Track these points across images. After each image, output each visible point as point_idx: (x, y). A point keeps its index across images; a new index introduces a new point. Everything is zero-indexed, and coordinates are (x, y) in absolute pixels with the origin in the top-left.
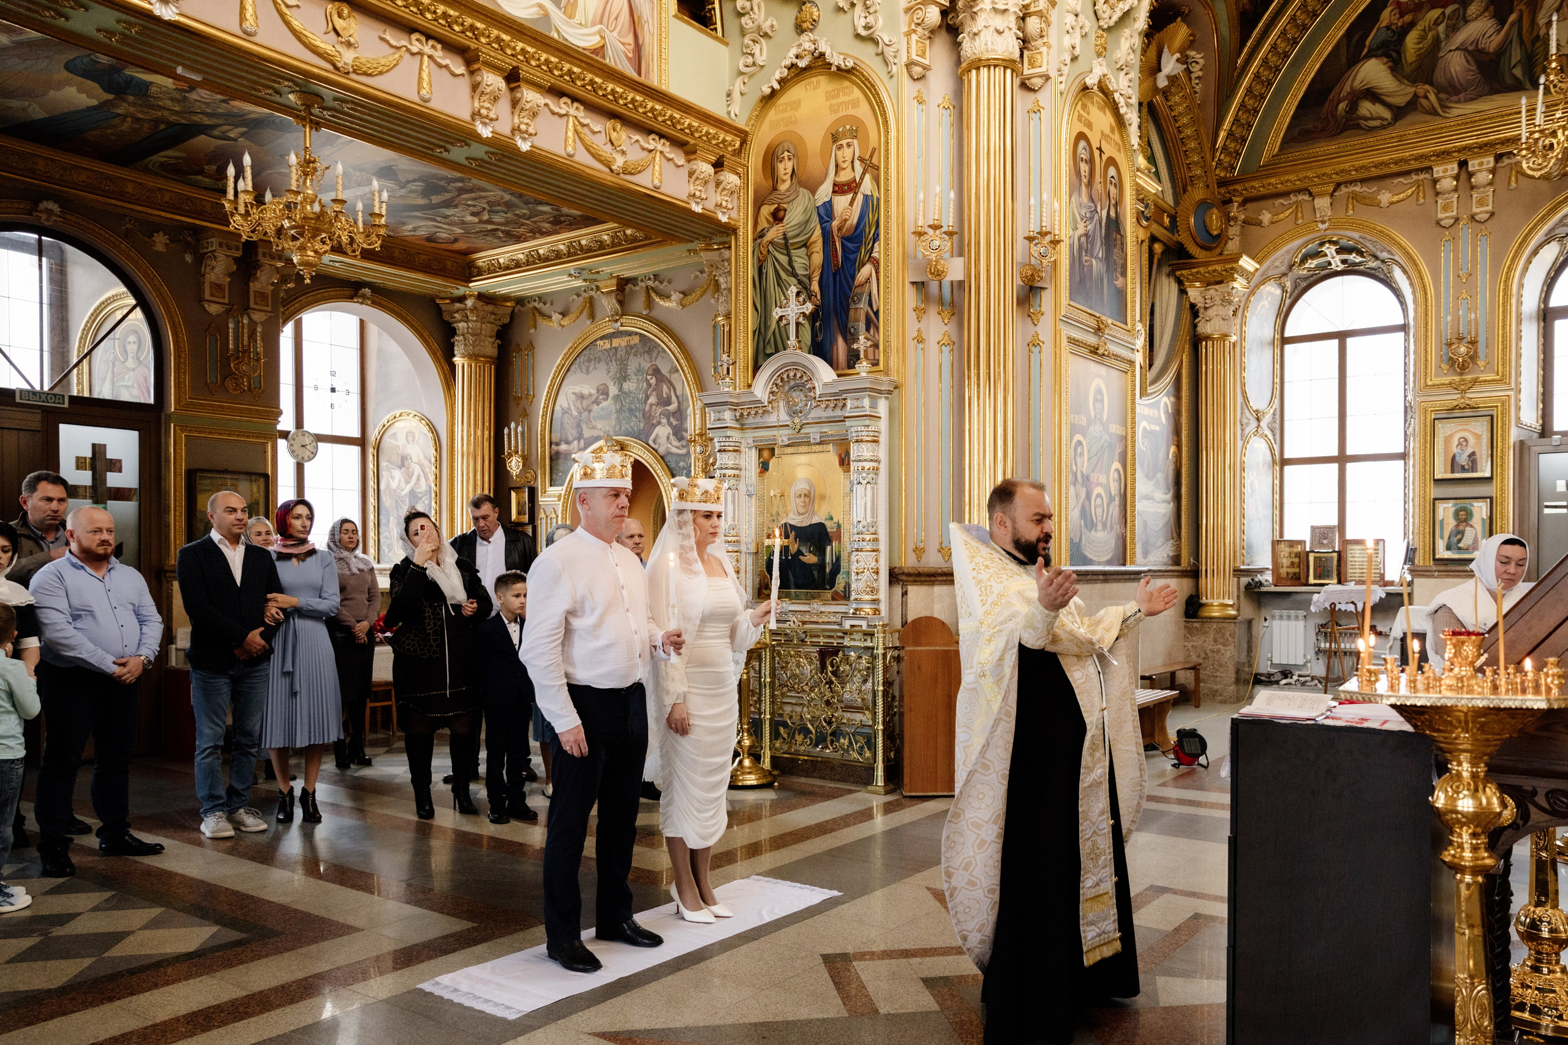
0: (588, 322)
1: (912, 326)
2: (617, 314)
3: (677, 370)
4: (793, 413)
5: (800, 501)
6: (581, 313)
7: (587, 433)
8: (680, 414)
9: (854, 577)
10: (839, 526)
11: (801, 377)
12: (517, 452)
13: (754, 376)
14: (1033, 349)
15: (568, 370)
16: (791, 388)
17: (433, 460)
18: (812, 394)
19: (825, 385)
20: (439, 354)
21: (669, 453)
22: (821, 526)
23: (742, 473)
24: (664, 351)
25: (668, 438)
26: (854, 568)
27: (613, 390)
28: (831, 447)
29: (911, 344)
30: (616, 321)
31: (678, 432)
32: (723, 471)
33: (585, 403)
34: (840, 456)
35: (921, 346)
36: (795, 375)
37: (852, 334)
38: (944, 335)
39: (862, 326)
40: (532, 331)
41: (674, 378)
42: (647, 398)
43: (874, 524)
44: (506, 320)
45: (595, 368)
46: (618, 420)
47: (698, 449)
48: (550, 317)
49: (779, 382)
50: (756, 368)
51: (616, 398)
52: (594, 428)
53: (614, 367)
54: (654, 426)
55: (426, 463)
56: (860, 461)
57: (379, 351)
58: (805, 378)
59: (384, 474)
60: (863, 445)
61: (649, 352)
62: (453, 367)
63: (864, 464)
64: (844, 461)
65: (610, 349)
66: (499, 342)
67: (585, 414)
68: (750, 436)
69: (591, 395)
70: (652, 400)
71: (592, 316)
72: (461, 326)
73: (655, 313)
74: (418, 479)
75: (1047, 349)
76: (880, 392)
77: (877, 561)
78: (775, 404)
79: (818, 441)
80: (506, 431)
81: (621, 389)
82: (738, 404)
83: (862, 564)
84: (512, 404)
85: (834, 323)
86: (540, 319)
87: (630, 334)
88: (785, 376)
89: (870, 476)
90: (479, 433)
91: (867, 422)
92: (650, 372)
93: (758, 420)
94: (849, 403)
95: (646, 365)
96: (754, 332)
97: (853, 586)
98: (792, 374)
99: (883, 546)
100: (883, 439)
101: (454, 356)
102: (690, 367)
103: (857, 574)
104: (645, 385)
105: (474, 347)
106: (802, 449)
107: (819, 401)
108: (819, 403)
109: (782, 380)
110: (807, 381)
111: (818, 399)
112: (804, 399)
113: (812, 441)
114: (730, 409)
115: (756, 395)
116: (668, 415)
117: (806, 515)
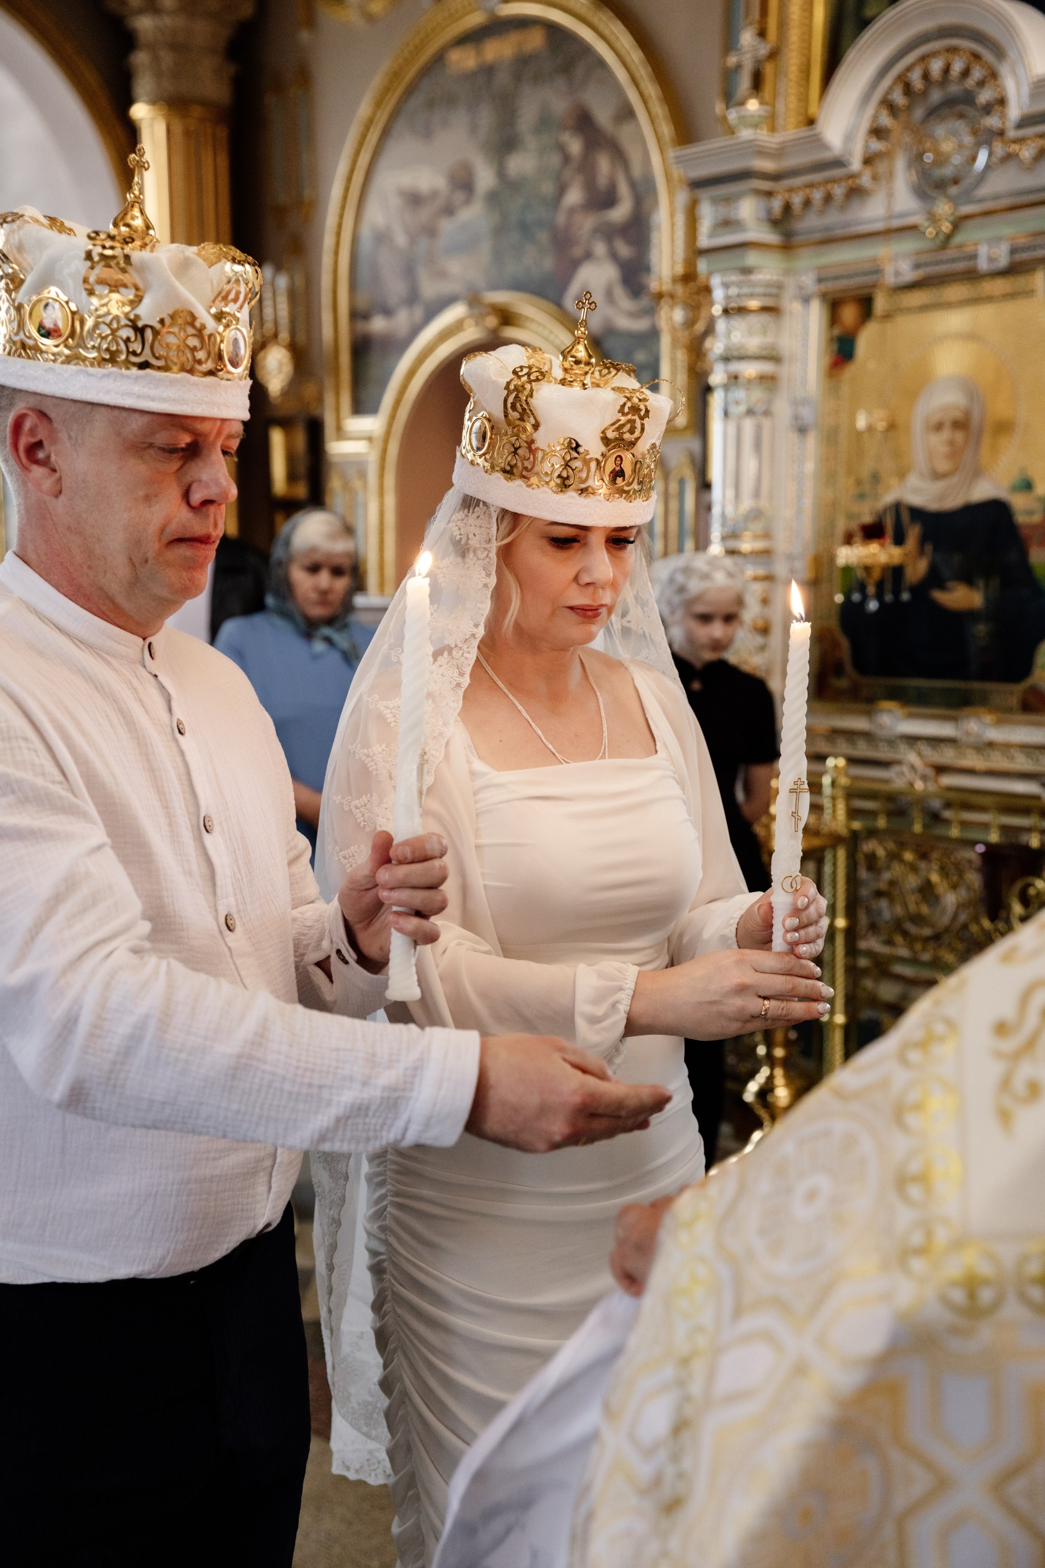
4: (933, 184)
5: (939, 442)
7: (429, 289)
8: (637, 228)
11: (966, 73)
18: (992, 121)
20: (101, 97)
22: (997, 510)
23: (784, 371)
24: (601, 63)
28: (1038, 277)
31: (633, 276)
32: (736, 367)
33: (424, 214)
36: (947, 70)
40: (306, 36)
41: (624, 134)
42: (562, 190)
44: (248, 11)
45: (445, 124)
46: (498, 256)
47: (678, 316)
49: (899, 98)
51: (493, 198)
52: (442, 275)
53: (486, 117)
54: (576, 264)
58: (977, 74)
61: (566, 68)
62: (132, 131)
65: (478, 70)
66: (234, 66)
67: (423, 243)
68: (808, 269)
69: (434, 194)
70: (574, 196)
72: (144, 24)
78: (885, 167)
79: (1003, 261)
81: (501, 174)
82: (776, 177)
84: (269, 224)
86: (320, 6)
87: (523, 23)
88: (916, 77)
92: (570, 123)
93: (832, 219)
98: (936, 66)
101: (131, 101)
104: (555, 160)
105: (176, 77)
106: (955, 292)
107: (1015, 141)
108: (1014, 148)
109: (908, 89)
110: (981, 84)
111: (1012, 134)
112: (968, 140)
113: (983, 265)
114: (758, 192)
115: (825, 147)
116: (609, 233)
117: (954, 480)
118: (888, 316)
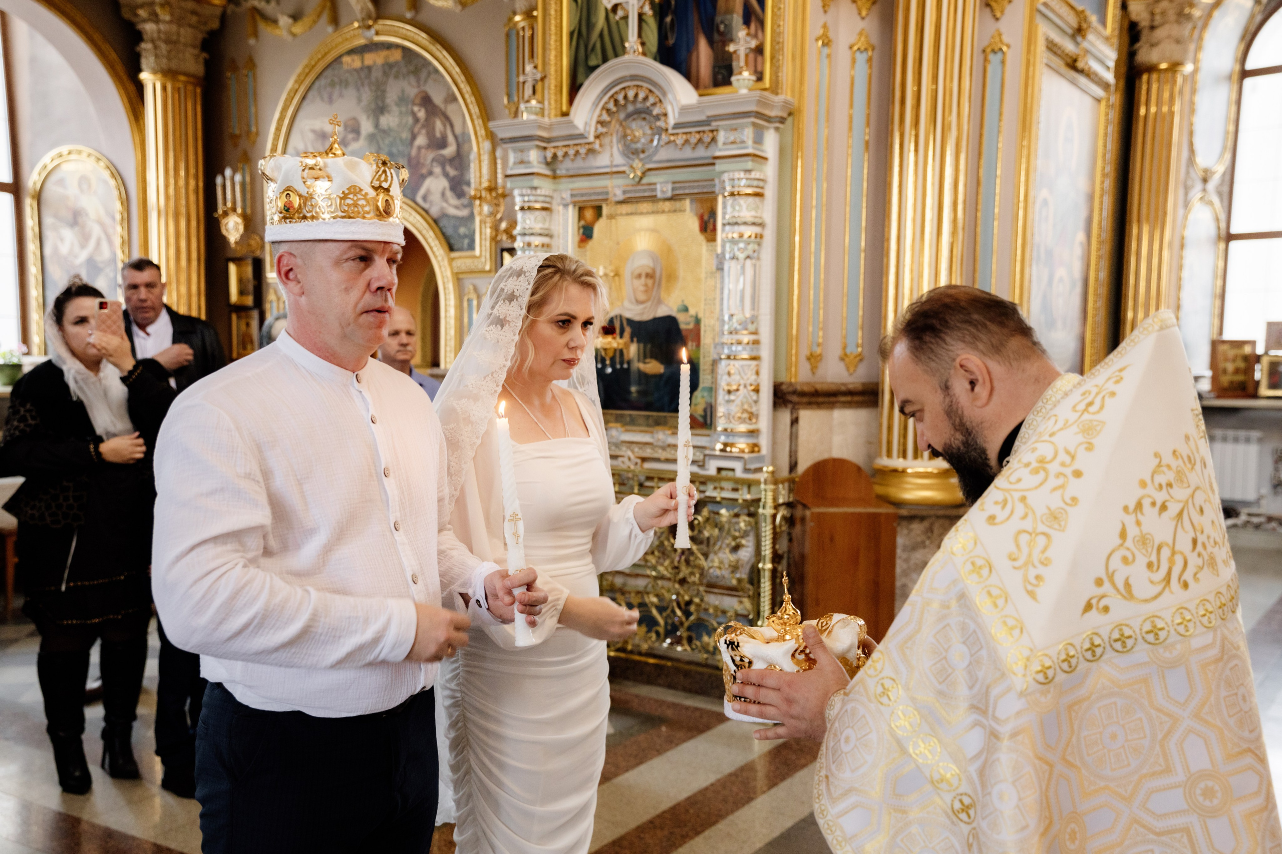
0: (330, 29)
1: (815, 21)
2: (370, 17)
3: (455, 99)
4: (632, 152)
5: (639, 284)
6: (319, 16)
8: (460, 161)
9: (721, 397)
10: (698, 321)
11: (646, 98)
12: (234, 210)
13: (571, 101)
14: (991, 57)
15: (304, 98)
16: (629, 116)
17: (118, 217)
18: (661, 124)
19: (684, 110)
20: (120, 68)
21: (445, 215)
22: (670, 321)
24: (436, 71)
25: (443, 194)
26: (723, 383)
27: (367, 126)
28: (687, 203)
29: (813, 47)
30: (369, 27)
31: (458, 186)
32: (527, 239)
34: (701, 218)
35: (826, 51)
36: (636, 95)
37: (721, 34)
38: (860, 34)
39: (737, 19)
40: (252, 42)
41: (451, 110)
42: (414, 137)
43: (754, 320)
44: (215, 25)
45: (341, 95)
47: (486, 209)
48: (275, 22)
49: (611, 106)
50: (575, 88)
51: (371, 138)
53: (367, 94)
54: (423, 177)
55: (107, 221)
56: (736, 224)
57: (33, 60)
58: (652, 100)
59: (49, 235)
60: (742, 201)
61: (416, 72)
62: (140, 88)
63: (742, 229)
64: (708, 226)
65: (362, 69)
66: (205, 55)
68: (566, 189)
70: (421, 140)
71: (335, 20)
72: (149, 28)
73: (423, 17)
74: (98, 243)
75: (1014, 56)
76: (768, 119)
77: (757, 373)
78: (606, 140)
79: (669, 194)
80: (219, 180)
81: (377, 125)
82: (549, 140)
83: (736, 378)
84: (228, 145)
85: (694, 18)
86: (262, 26)
87: (389, 46)
88: (620, 97)
89: (751, 247)
90: (182, 182)
91: (749, 164)
92: (418, 101)
93: (579, 165)
94: (721, 136)
95: (412, 91)
96: (571, 34)
97: (721, 410)
98: (631, 94)
99: (766, 352)
100: (770, 192)
101: (140, 70)
102: (474, 93)
103: (729, 392)
104: (410, 120)
105: (169, 59)
106: (645, 207)
107: (673, 134)
108: (672, 138)
109: (616, 102)
110: (654, 104)
111: (670, 131)
112: (649, 132)
113: (659, 195)
114: (538, 147)
115: (575, 127)
116: (443, 162)
117: (649, 304)
118: (611, 217)
